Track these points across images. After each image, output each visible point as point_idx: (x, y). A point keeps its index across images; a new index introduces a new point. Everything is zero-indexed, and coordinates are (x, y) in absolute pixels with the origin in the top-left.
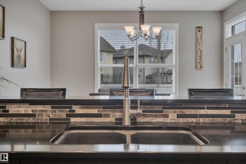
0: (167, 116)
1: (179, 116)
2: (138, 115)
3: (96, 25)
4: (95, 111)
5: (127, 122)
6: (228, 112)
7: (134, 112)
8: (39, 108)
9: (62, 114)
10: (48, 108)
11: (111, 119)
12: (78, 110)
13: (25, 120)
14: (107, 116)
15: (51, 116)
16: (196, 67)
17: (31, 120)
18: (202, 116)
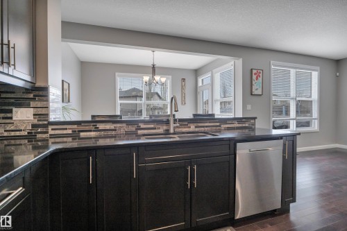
0: (190, 127)
1: (196, 127)
2: (177, 127)
3: (117, 74)
4: (152, 126)
5: (172, 131)
6: (218, 124)
7: (175, 125)
8: (118, 125)
9: (133, 128)
10: (124, 125)
11: (161, 131)
12: (142, 126)
13: (110, 133)
14: (159, 128)
15: (126, 130)
16: (182, 104)
17: (113, 133)
18: (206, 127)
